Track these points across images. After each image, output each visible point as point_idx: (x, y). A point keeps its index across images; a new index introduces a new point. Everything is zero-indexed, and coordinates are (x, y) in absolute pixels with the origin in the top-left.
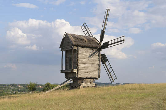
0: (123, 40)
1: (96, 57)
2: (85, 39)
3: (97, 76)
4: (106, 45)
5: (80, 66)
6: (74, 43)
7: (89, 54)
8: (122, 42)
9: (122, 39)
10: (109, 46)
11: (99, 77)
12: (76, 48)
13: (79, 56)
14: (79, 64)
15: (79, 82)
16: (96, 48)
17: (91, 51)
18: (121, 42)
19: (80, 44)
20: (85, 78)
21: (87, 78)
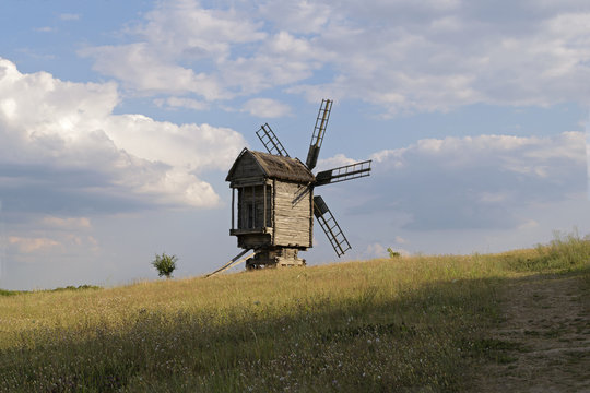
0: (369, 170)
1: (305, 203)
2: (287, 165)
3: (307, 244)
4: (325, 178)
5: (279, 220)
6: (269, 173)
7: (292, 196)
8: (366, 173)
9: (366, 166)
10: (333, 180)
11: (311, 246)
12: (270, 182)
13: (276, 199)
14: (276, 217)
15: (272, 255)
16: (305, 183)
17: (297, 189)
18: (363, 174)
19: (279, 173)
20: (285, 247)
21: (289, 247)
